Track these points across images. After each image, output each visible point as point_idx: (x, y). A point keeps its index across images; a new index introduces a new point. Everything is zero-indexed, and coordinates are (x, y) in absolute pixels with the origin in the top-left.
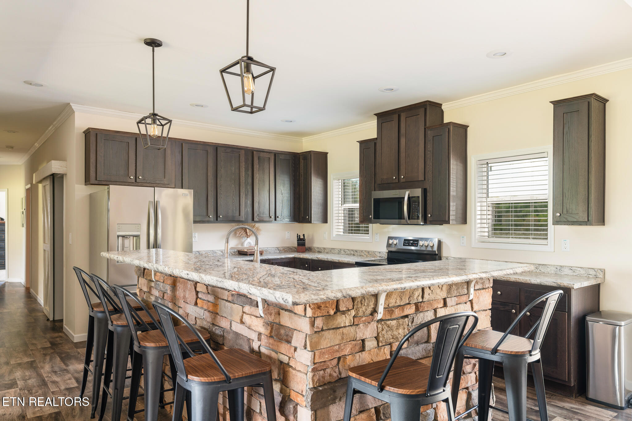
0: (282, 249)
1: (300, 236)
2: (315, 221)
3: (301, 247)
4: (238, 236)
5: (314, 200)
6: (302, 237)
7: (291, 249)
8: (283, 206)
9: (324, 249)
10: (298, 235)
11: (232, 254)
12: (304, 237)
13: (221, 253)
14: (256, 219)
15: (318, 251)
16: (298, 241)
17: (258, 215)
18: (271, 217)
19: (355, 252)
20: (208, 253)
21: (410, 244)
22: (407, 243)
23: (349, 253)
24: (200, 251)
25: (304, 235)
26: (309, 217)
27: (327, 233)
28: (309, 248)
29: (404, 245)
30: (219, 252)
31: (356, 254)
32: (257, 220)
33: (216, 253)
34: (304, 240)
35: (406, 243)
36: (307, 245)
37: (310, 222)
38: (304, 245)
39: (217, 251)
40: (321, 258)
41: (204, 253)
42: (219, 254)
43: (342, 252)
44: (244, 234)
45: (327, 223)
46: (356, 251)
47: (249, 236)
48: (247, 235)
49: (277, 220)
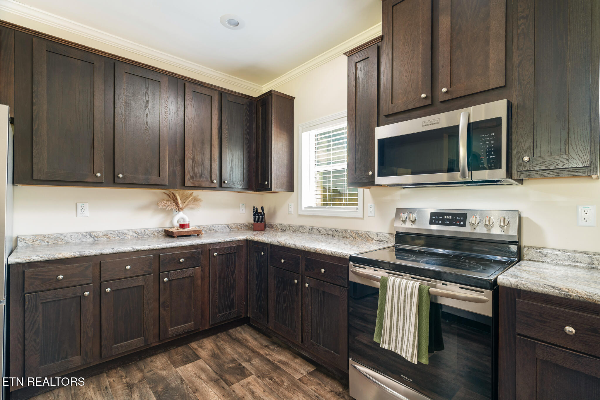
0: (234, 226)
1: (257, 209)
2: (277, 188)
3: (258, 224)
4: (161, 209)
5: (275, 159)
6: (260, 211)
7: (247, 226)
8: (232, 166)
9: (290, 226)
10: (254, 207)
11: (154, 235)
12: (263, 210)
13: (135, 235)
14: (187, 183)
15: (281, 229)
16: (254, 215)
17: (192, 178)
18: (213, 182)
19: (335, 232)
21: (446, 221)
22: (439, 220)
23: (325, 232)
25: (262, 208)
26: (268, 182)
27: (293, 205)
28: (269, 224)
29: (431, 223)
30: (131, 233)
31: (336, 234)
32: (190, 185)
33: (124, 234)
34: (262, 214)
35: (435, 219)
36: (267, 221)
37: (270, 189)
38: (262, 220)
39: (125, 231)
40: (284, 243)
41: (101, 234)
42: (131, 236)
43: (315, 231)
44: (173, 206)
45: (293, 191)
46: (337, 231)
47: (182, 209)
48: (178, 206)
49: (223, 186)
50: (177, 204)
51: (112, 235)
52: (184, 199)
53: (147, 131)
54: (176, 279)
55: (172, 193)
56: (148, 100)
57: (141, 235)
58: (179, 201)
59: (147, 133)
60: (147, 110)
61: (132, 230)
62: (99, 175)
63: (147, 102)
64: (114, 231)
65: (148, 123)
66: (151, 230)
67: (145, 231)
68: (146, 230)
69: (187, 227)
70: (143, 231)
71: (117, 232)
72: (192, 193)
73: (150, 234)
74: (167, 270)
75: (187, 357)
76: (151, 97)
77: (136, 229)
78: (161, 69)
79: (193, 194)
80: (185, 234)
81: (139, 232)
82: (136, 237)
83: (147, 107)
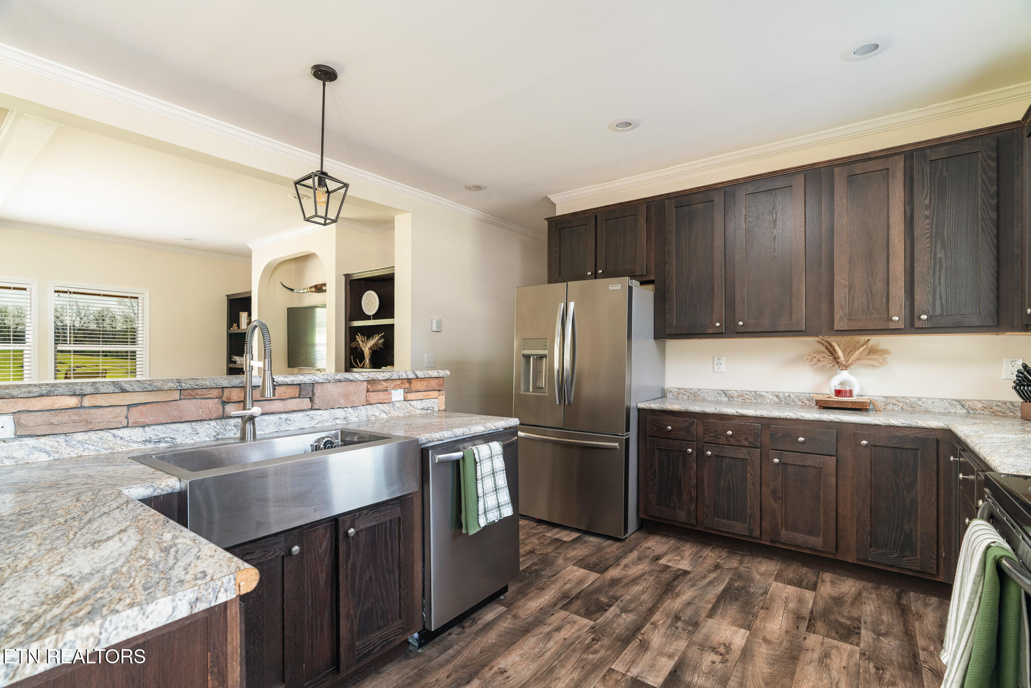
0: (979, 406)
13: (776, 399)
14: (840, 326)
17: (847, 316)
18: (891, 320)
20: (745, 396)
24: (727, 391)
30: (771, 397)
32: (845, 329)
33: (762, 396)
39: (763, 393)
41: (736, 394)
42: (771, 400)
44: (828, 361)
47: (846, 367)
48: (838, 362)
49: (916, 326)
50: (836, 359)
51: (748, 397)
52: (849, 352)
53: (775, 260)
54: (793, 465)
55: (826, 341)
56: (776, 218)
57: (783, 400)
58: (840, 353)
59: (775, 262)
60: (775, 232)
61: (772, 392)
62: (718, 324)
63: (775, 221)
64: (751, 392)
65: (776, 249)
66: (799, 395)
67: (789, 396)
68: (791, 395)
69: (848, 395)
70: (787, 395)
71: (753, 393)
72: (868, 341)
73: (798, 401)
74: (779, 448)
75: (801, 581)
76: (779, 213)
77: (778, 392)
78: (793, 168)
79: (869, 343)
80: (835, 406)
81: (782, 396)
82: (777, 403)
83: (775, 228)
